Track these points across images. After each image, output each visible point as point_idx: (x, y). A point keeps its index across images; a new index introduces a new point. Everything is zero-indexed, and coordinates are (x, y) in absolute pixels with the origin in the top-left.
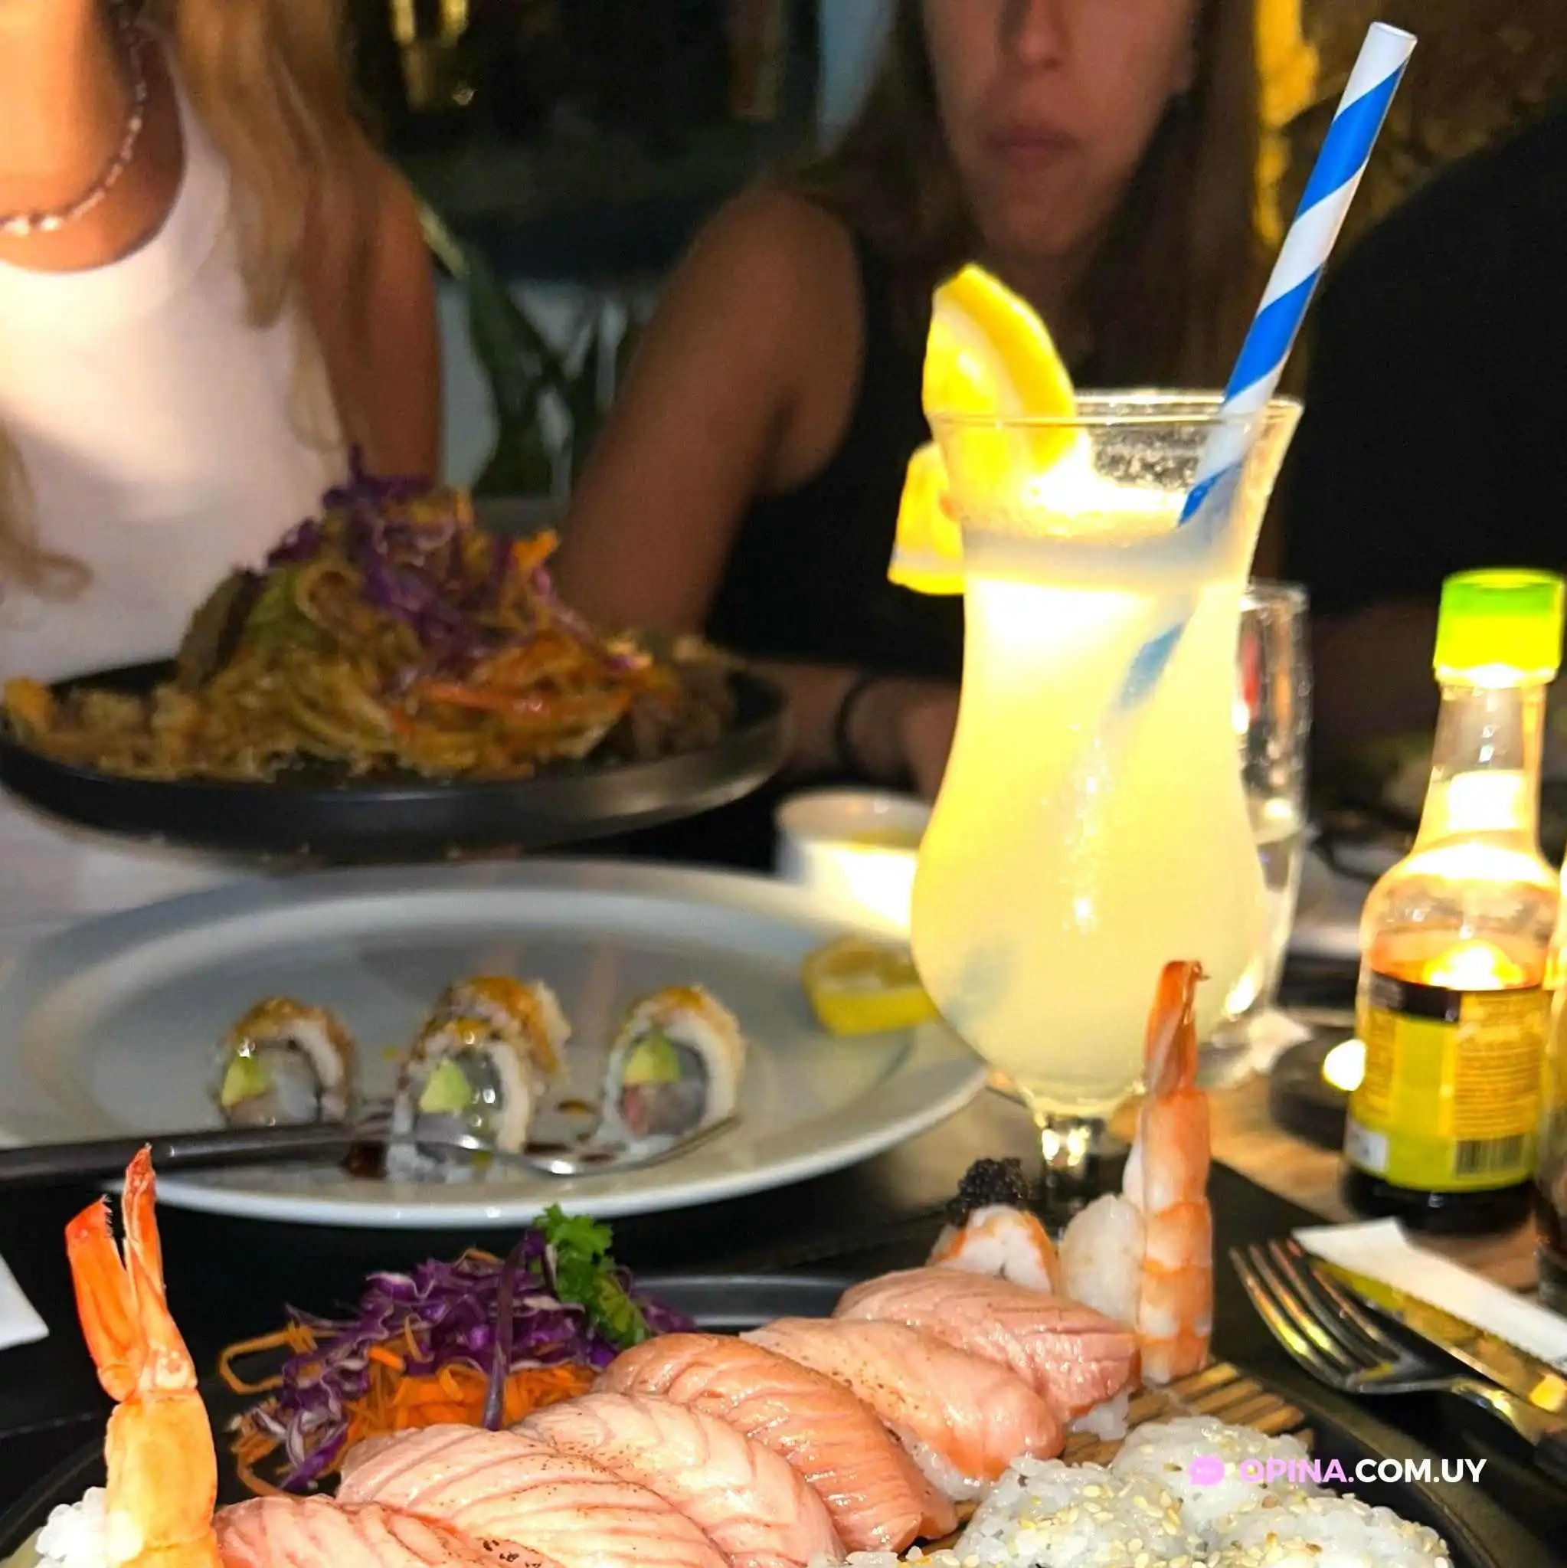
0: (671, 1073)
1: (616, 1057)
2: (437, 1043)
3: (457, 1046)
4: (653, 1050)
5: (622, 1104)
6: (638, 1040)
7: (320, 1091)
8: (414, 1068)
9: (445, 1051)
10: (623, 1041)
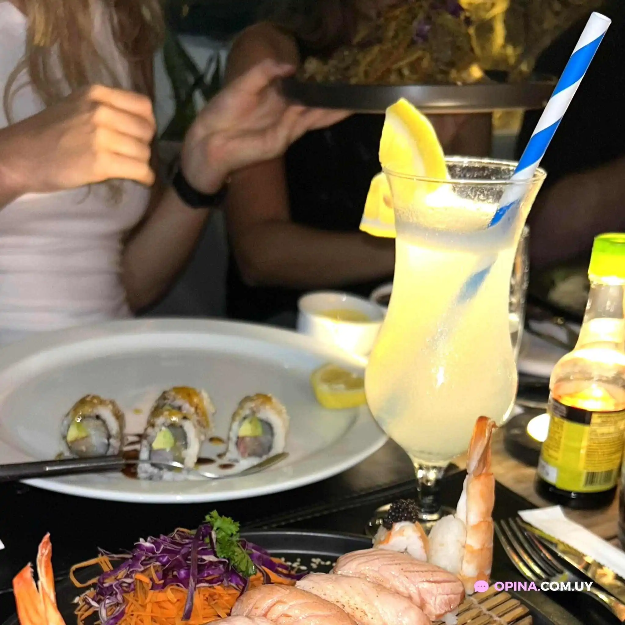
0: (259, 431)
1: (235, 425)
2: (160, 420)
3: (169, 422)
4: (251, 422)
5: (237, 444)
6: (245, 418)
7: (109, 437)
8: (150, 431)
9: (163, 424)
10: (238, 419)
